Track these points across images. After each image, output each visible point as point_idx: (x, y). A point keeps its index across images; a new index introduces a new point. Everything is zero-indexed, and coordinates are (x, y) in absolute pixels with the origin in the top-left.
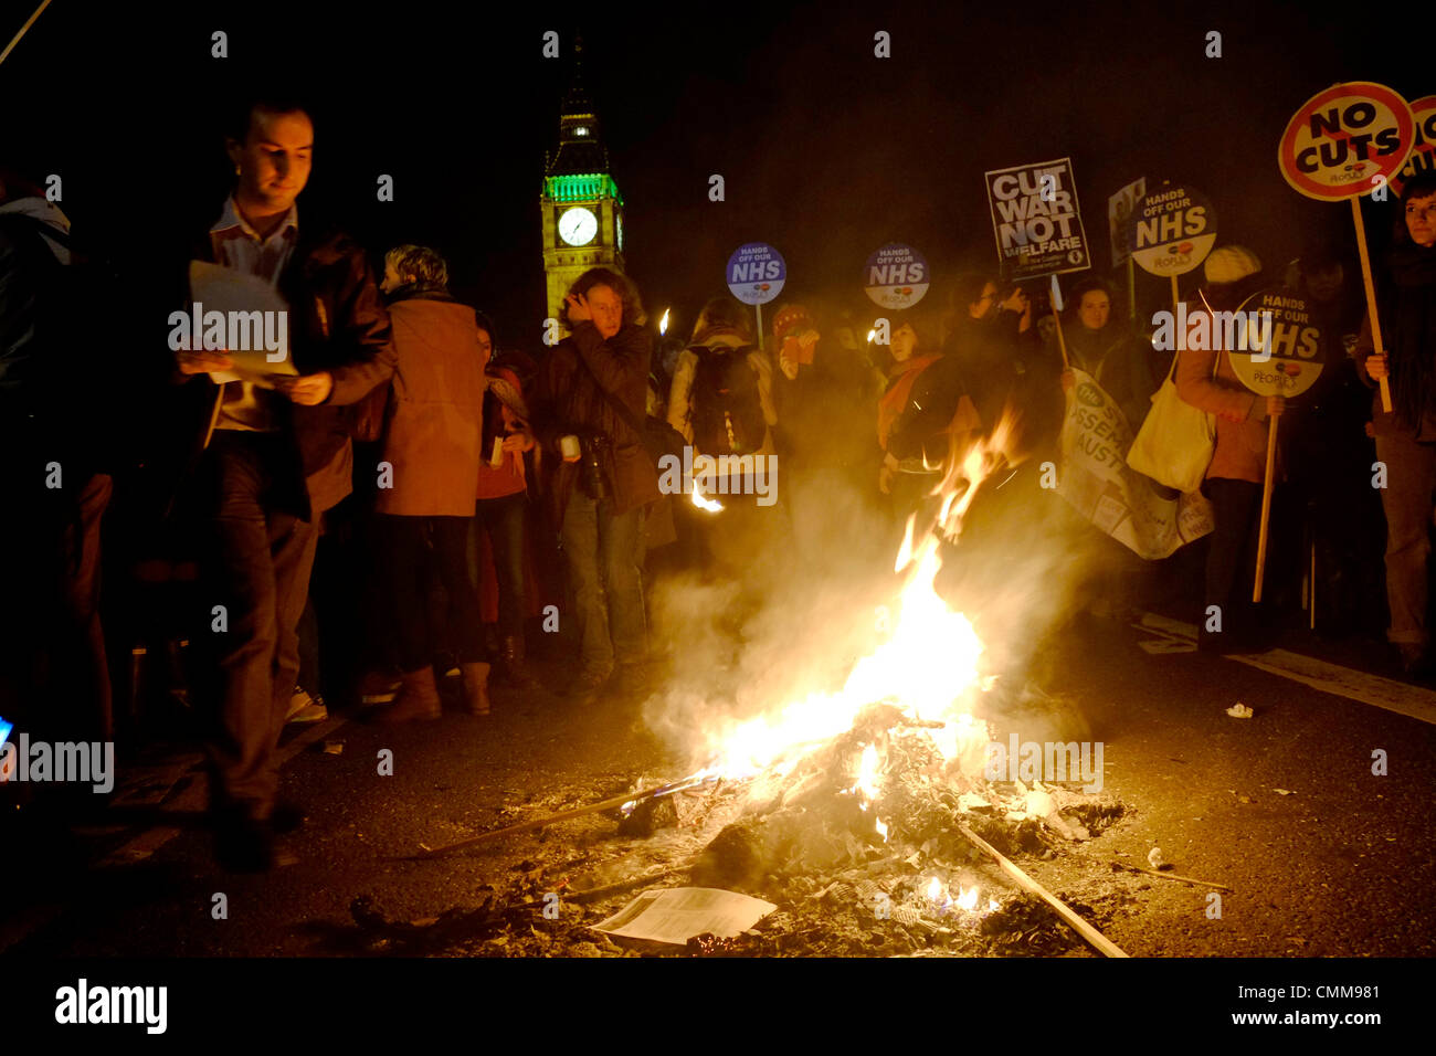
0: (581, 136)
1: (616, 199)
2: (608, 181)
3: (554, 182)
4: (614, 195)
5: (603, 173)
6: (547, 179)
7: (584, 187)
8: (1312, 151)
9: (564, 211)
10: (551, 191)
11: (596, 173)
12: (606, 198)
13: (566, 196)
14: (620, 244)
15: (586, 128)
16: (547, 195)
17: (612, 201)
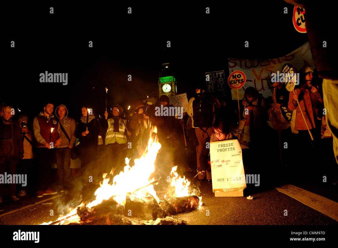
0: (167, 68)
1: (175, 81)
2: (173, 78)
3: (161, 79)
4: (175, 80)
5: (172, 76)
6: (159, 78)
7: (168, 79)
8: (232, 81)
9: (163, 85)
10: (160, 81)
11: (170, 76)
12: (173, 82)
13: (164, 81)
14: (176, 92)
15: (168, 66)
16: (160, 82)
17: (174, 82)
